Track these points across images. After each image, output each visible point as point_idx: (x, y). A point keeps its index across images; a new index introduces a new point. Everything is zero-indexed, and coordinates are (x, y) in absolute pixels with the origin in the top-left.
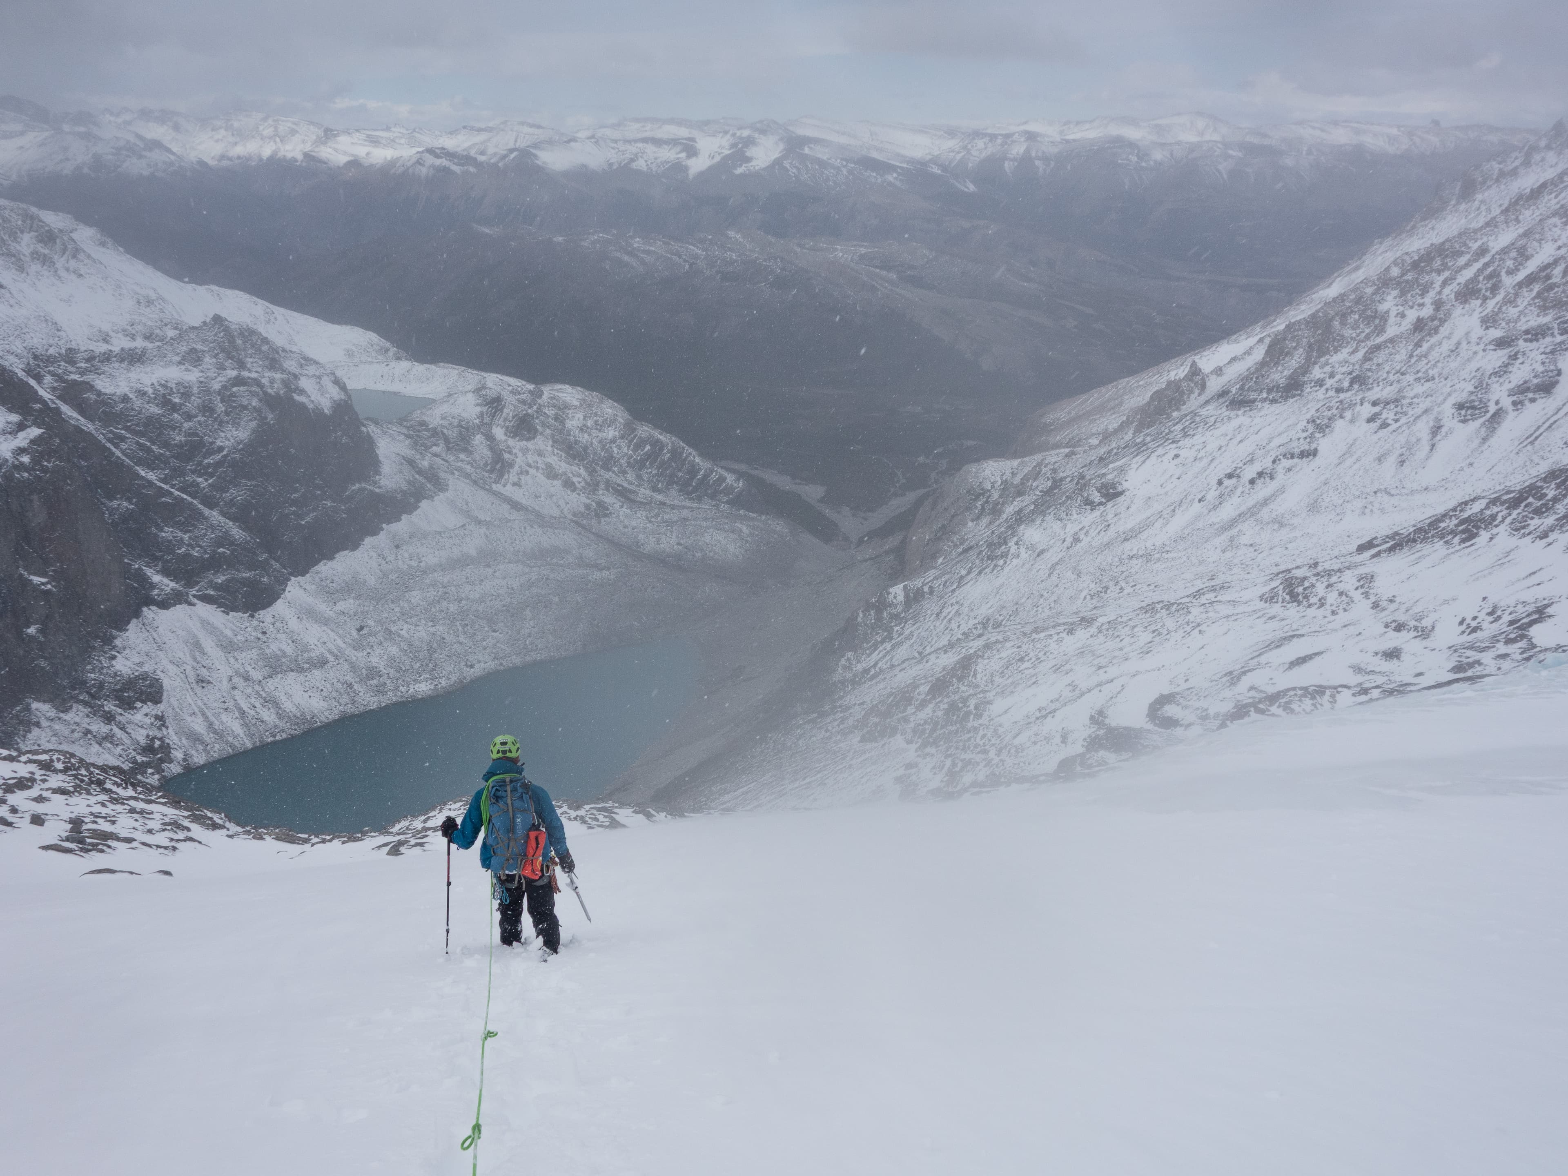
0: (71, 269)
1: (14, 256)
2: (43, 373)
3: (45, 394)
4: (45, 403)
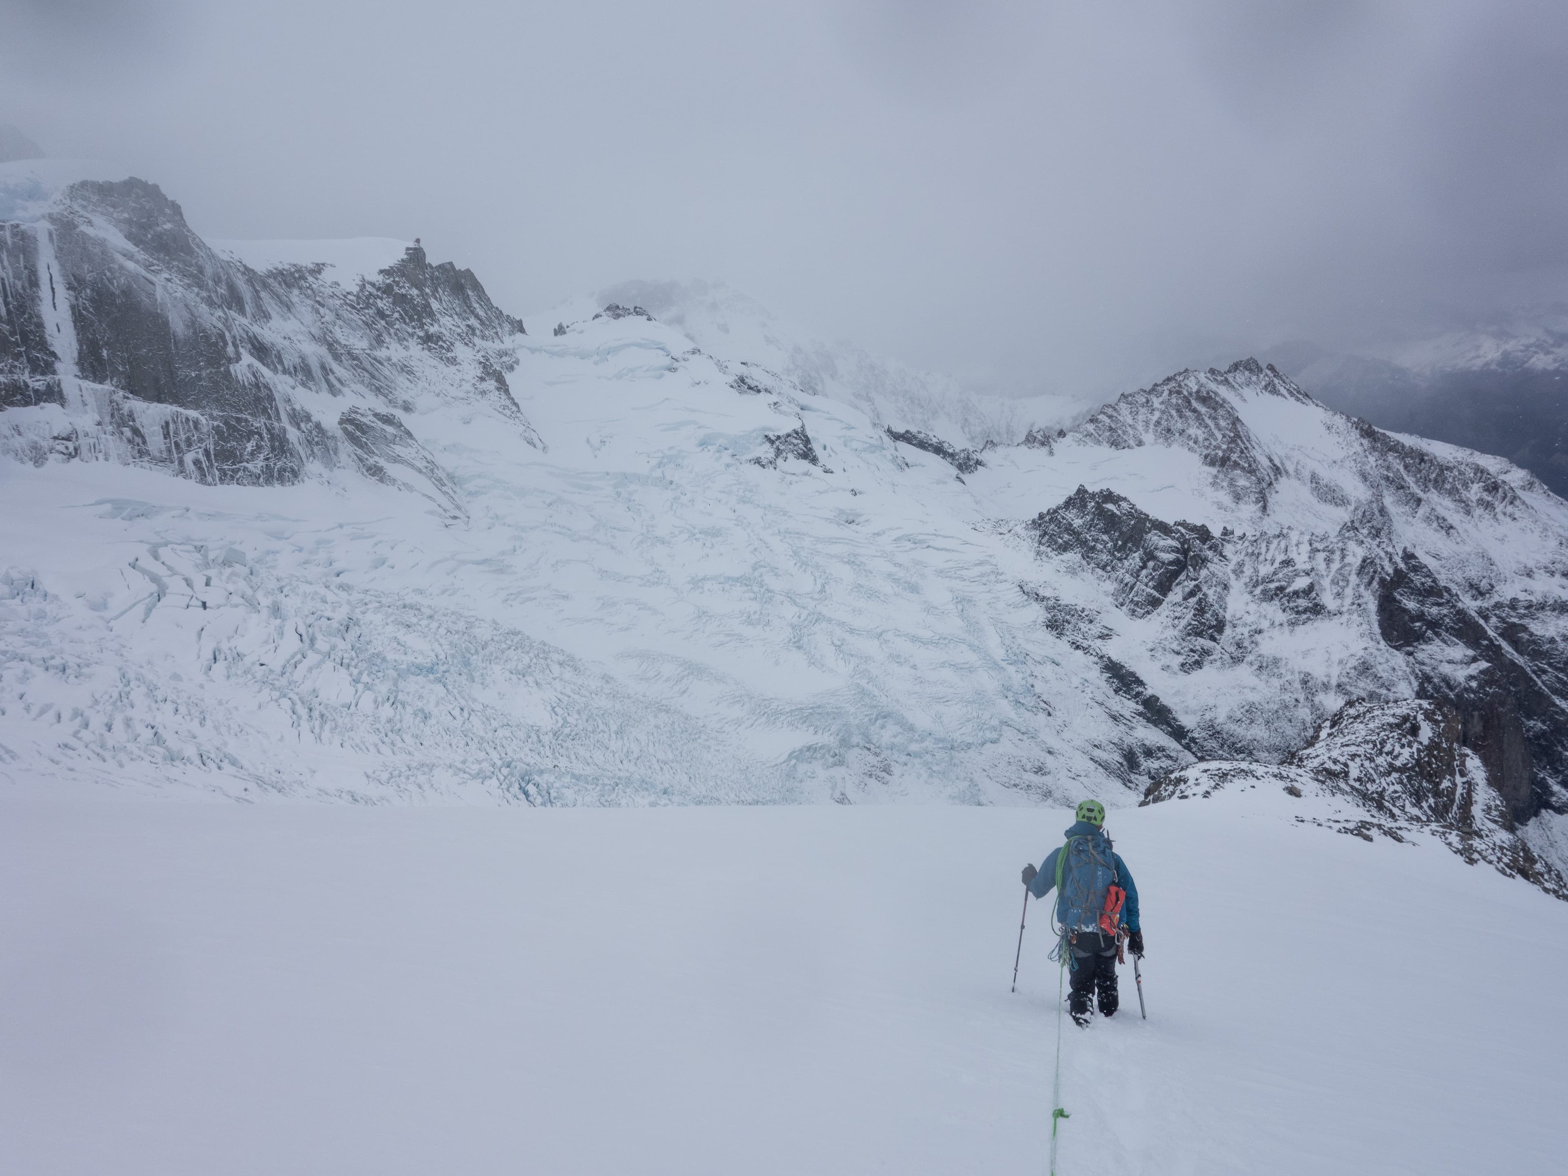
0: (1508, 513)
1: (1464, 502)
2: (1490, 615)
3: (1491, 633)
4: (1491, 640)
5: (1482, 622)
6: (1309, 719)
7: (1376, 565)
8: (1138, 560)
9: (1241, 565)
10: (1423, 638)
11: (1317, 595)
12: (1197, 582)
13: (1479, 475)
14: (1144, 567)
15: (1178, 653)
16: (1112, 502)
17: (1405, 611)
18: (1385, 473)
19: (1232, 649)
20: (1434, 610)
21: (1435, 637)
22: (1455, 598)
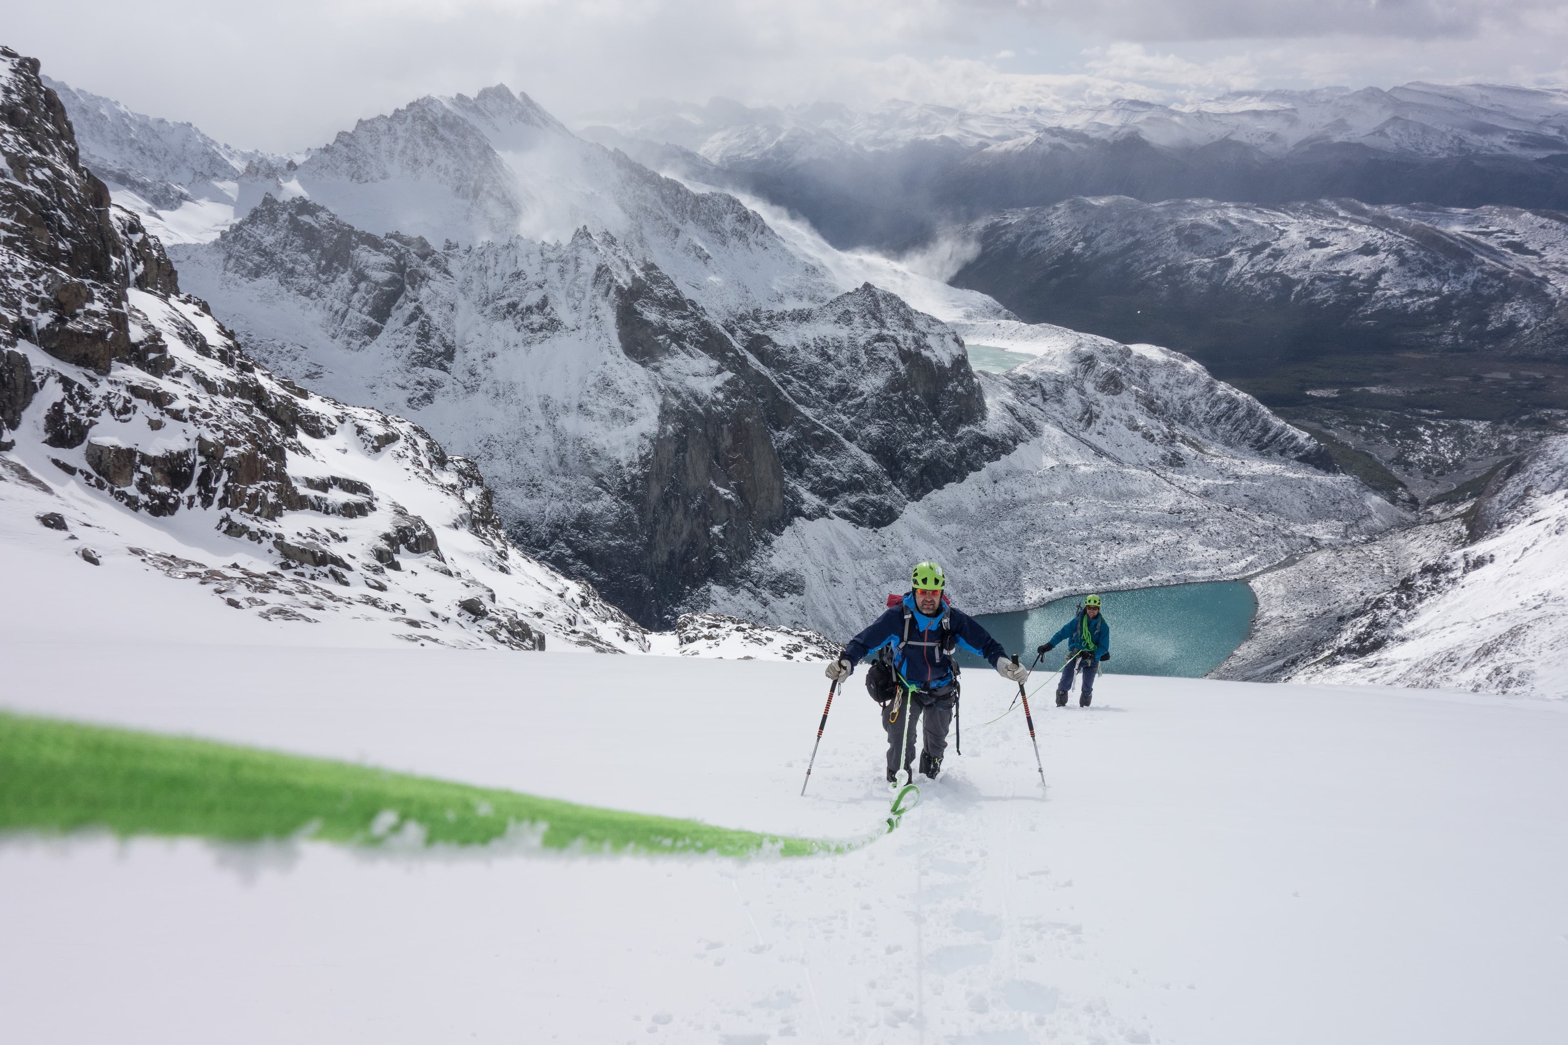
0: (759, 243)
1: (719, 233)
2: (736, 328)
3: (737, 345)
4: (736, 352)
5: (729, 336)
6: (551, 446)
7: (611, 273)
8: (347, 281)
9: (468, 281)
10: (668, 351)
11: (552, 309)
12: (417, 303)
13: (731, 205)
14: (355, 290)
15: (404, 388)
16: (308, 213)
17: (648, 324)
18: (643, 204)
19: (465, 377)
20: (677, 322)
21: (679, 351)
22: (701, 311)
